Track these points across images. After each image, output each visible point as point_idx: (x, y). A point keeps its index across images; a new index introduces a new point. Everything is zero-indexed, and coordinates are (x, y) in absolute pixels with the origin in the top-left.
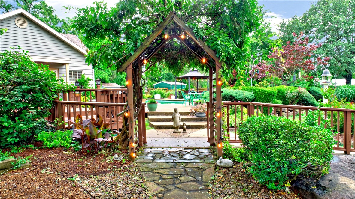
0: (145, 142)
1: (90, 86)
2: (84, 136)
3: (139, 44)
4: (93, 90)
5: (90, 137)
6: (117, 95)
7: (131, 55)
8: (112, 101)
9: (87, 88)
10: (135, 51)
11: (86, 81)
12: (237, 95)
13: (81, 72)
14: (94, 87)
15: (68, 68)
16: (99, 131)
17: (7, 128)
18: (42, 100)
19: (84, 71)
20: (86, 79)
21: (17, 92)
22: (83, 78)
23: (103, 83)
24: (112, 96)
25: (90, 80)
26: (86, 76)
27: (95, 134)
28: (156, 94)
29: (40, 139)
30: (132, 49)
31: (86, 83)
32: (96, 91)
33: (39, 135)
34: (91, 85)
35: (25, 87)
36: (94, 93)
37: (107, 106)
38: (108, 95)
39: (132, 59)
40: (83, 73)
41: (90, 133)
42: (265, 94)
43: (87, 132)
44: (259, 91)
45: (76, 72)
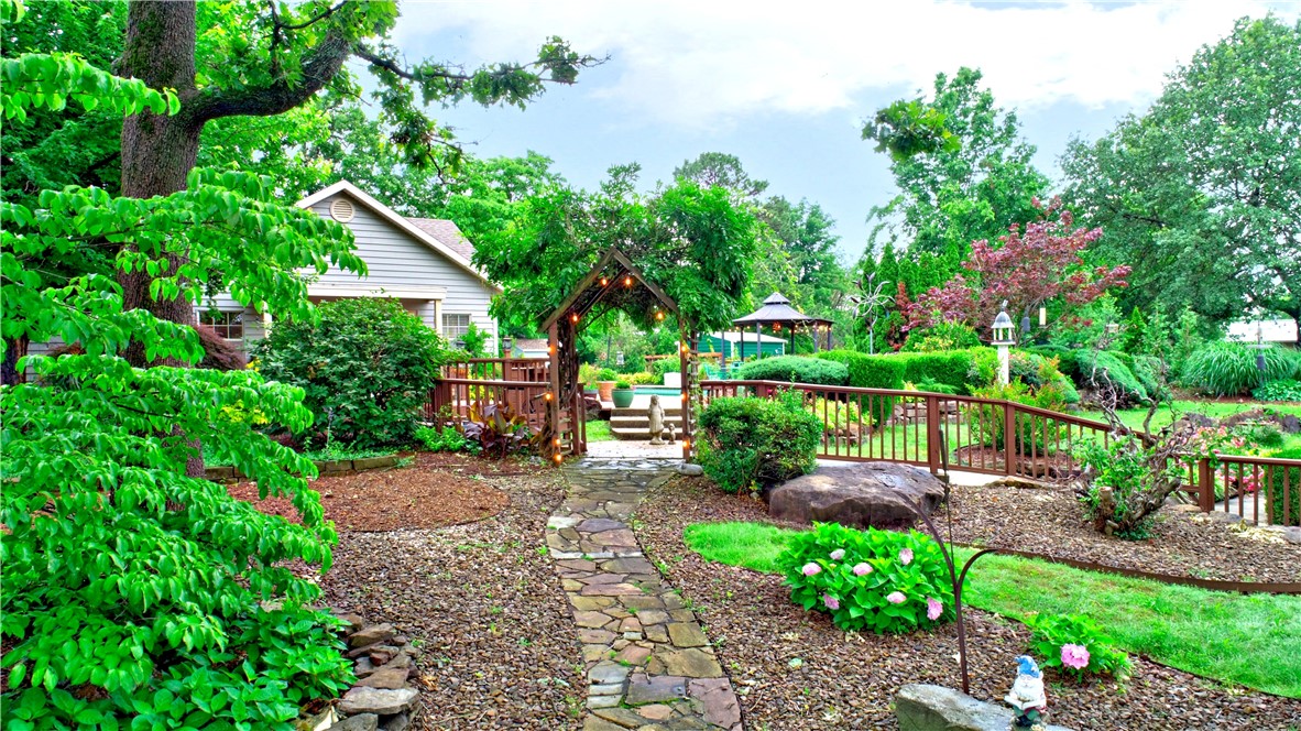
0: (584, 449)
1: (487, 350)
2: (485, 432)
3: (566, 292)
4: (498, 361)
5: (495, 433)
6: (542, 370)
7: (554, 309)
8: (532, 379)
9: (483, 357)
10: (561, 303)
11: (478, 340)
12: (807, 370)
13: (467, 317)
14: (496, 355)
15: (440, 309)
16: (507, 425)
17: (377, 418)
18: (422, 377)
19: (473, 314)
20: (478, 333)
21: (388, 363)
22: (472, 332)
23: (519, 338)
24: (532, 372)
25: (489, 336)
26: (478, 326)
27: (502, 427)
28: (668, 371)
29: (420, 437)
30: (557, 299)
31: (478, 344)
32: (504, 363)
33: (418, 431)
34: (491, 348)
35: (401, 356)
36: (498, 367)
37: (521, 387)
38: (525, 371)
39: (557, 314)
40: (472, 319)
41: (496, 427)
42: (871, 367)
43: (492, 423)
44: (858, 361)
45: (455, 316)
